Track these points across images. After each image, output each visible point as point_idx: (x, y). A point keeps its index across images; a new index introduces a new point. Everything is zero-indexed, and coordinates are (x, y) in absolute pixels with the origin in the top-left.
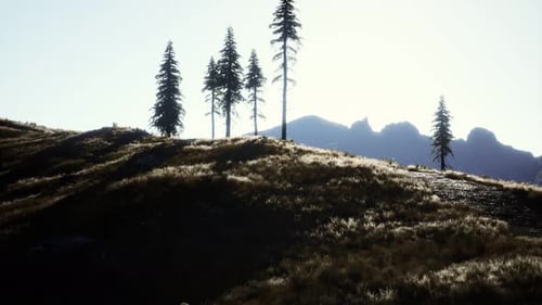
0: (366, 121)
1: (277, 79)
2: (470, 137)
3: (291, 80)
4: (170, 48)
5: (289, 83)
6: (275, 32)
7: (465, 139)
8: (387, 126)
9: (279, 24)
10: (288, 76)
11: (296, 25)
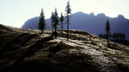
0: (93, 13)
1: (66, 23)
2: (118, 17)
3: (69, 23)
4: (42, 10)
5: (69, 24)
6: (66, 12)
7: (117, 17)
8: (98, 14)
9: (67, 10)
10: (69, 22)
11: (71, 10)
